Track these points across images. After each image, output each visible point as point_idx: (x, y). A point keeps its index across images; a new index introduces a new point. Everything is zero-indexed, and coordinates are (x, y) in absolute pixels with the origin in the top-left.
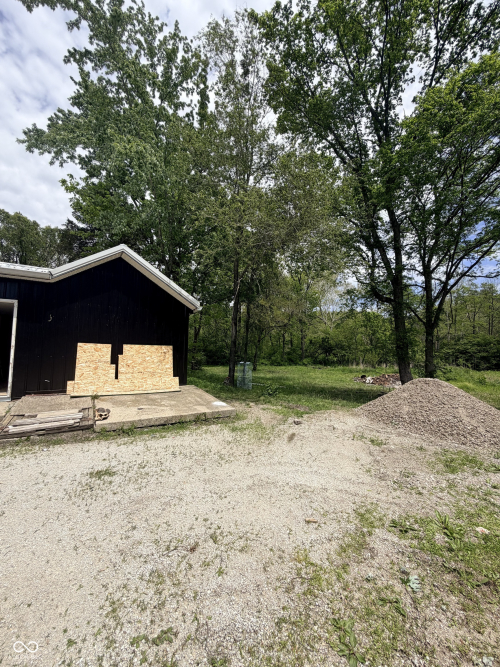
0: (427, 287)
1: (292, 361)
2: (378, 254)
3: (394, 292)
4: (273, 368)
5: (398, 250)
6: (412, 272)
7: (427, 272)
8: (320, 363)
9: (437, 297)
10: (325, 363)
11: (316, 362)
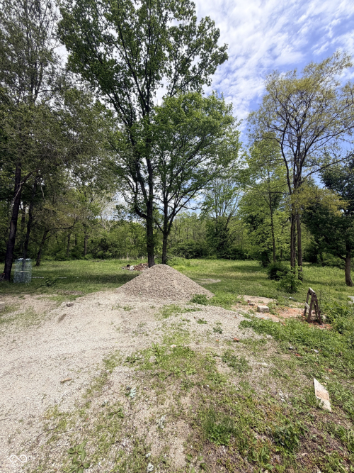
0: (165, 211)
1: (75, 257)
2: (139, 185)
3: (148, 211)
4: (57, 263)
5: (151, 185)
6: (158, 200)
7: (166, 202)
8: (99, 257)
9: (170, 217)
10: (103, 257)
11: (95, 257)
